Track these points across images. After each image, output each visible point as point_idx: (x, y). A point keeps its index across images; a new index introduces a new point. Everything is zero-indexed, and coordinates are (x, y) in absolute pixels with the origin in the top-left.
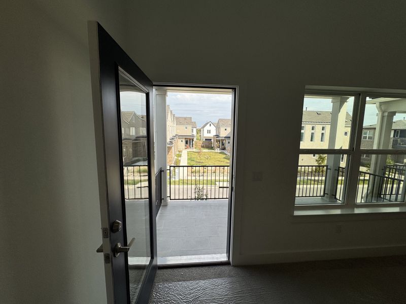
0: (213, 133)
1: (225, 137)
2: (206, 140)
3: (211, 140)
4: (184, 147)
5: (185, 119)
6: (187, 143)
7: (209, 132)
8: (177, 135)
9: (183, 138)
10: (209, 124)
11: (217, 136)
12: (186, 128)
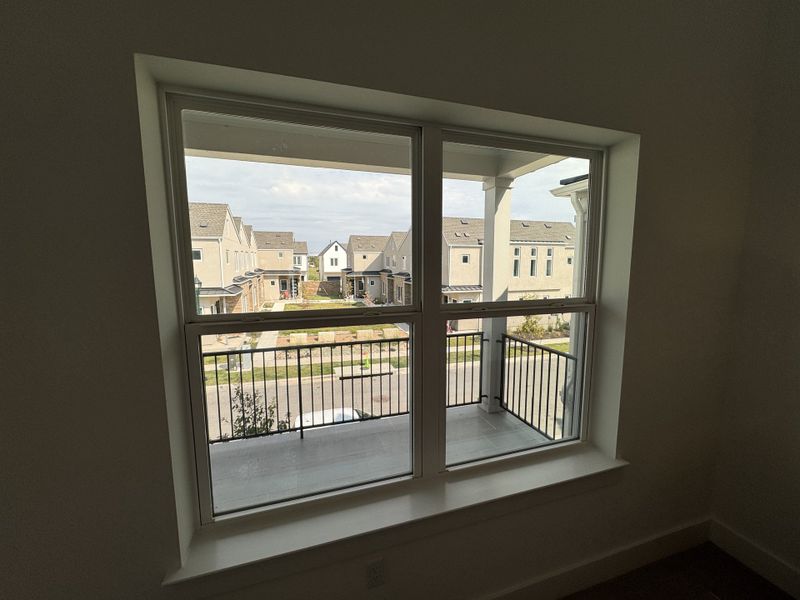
0: (343, 264)
1: (365, 273)
2: (328, 278)
3: (339, 278)
4: (278, 296)
5: (278, 235)
6: (284, 285)
7: (334, 262)
8: (261, 270)
9: (274, 277)
10: (333, 247)
11: (349, 270)
12: (281, 255)
